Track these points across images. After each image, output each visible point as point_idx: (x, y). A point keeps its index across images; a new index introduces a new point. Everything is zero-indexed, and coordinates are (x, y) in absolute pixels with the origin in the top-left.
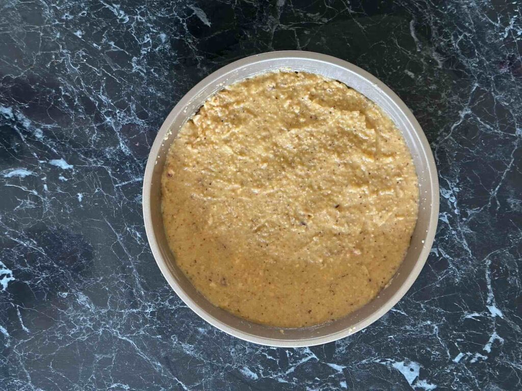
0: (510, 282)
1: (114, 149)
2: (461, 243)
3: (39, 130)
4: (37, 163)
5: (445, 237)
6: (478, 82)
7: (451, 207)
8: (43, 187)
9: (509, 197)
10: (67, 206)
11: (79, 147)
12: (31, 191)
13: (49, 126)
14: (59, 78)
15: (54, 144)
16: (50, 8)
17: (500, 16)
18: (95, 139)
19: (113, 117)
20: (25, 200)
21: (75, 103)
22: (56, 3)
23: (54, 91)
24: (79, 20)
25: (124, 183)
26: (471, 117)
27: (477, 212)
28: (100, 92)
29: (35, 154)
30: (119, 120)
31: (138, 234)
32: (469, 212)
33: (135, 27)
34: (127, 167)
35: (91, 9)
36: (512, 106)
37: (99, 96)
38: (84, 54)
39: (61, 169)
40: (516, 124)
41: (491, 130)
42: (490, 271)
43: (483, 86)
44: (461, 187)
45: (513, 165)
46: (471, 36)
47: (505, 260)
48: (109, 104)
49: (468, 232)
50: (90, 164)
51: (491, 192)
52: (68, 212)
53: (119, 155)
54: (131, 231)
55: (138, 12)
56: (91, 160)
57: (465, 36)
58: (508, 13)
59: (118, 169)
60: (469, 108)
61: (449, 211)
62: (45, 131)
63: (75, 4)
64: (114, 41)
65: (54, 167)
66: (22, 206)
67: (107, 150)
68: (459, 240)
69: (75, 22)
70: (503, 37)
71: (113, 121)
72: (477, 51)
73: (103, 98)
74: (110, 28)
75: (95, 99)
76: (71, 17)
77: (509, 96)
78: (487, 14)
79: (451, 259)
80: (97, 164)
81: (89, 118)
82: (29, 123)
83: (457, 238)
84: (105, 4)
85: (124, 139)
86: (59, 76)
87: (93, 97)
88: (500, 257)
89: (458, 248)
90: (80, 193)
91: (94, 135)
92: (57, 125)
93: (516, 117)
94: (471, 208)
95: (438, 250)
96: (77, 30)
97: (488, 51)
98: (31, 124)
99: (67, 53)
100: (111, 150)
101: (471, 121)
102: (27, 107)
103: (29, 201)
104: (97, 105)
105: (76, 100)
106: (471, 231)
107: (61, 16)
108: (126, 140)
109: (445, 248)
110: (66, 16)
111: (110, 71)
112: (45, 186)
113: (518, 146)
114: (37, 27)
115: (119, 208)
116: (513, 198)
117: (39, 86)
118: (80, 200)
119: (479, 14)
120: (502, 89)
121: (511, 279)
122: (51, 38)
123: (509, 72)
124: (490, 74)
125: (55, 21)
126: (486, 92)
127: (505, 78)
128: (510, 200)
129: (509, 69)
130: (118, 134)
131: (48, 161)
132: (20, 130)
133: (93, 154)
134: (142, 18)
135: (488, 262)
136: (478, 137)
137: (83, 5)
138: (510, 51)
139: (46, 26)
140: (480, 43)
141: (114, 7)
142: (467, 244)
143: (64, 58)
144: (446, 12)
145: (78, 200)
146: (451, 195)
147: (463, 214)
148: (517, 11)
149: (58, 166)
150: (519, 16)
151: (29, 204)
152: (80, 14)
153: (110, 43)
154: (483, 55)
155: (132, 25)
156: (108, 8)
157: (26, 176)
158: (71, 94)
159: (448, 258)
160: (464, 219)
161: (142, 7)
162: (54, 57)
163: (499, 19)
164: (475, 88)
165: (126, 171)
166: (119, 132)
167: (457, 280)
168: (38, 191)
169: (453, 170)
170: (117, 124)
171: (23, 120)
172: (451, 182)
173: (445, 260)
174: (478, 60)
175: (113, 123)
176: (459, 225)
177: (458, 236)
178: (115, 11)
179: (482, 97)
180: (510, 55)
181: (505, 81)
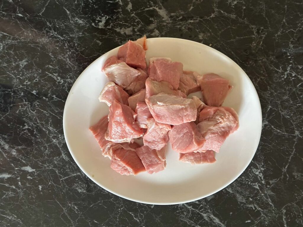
0: (297, 222)
1: (59, 158)
2: (267, 201)
3: (14, 150)
4: (14, 169)
5: (258, 197)
6: (271, 105)
7: (260, 179)
8: (18, 183)
9: (294, 172)
10: (33, 194)
11: (38, 159)
12: (11, 186)
13: (20, 147)
14: (24, 119)
15: (23, 158)
16: (17, 78)
17: (281, 66)
18: (47, 153)
19: (57, 139)
20: (8, 192)
21: (34, 133)
22: (20, 75)
23: (21, 127)
24: (34, 84)
25: (65, 178)
26: (268, 126)
27: (275, 181)
28: (48, 125)
29: (12, 164)
30: (61, 141)
31: (76, 207)
32: (271, 182)
33: (67, 86)
34: (67, 168)
35: (41, 77)
36: (292, 118)
37: (48, 128)
38: (38, 104)
39: (28, 172)
40: (295, 129)
41: (280, 133)
42: (286, 216)
43: (274, 108)
44: (265, 167)
45: (295, 152)
46: (264, 78)
47: (294, 209)
48: (54, 132)
49: (271, 194)
50: (45, 168)
51: (283, 169)
52: (34, 197)
53: (62, 161)
54: (72, 206)
55: (69, 77)
56: (46, 165)
57: (261, 79)
58: (286, 64)
59: (62, 170)
60: (267, 120)
61: (259, 182)
62: (18, 150)
63: (31, 75)
64: (55, 95)
65: (24, 171)
66: (6, 196)
67: (55, 158)
68: (266, 199)
69: (31, 85)
70: (284, 78)
71: (57, 141)
72: (269, 87)
73: (51, 128)
74: (53, 87)
75: (46, 129)
76: (29, 83)
77: (290, 112)
78: (273, 65)
79: (262, 210)
80: (49, 168)
81: (43, 141)
82: (8, 147)
83: (265, 198)
84: (49, 74)
85: (65, 152)
86: (24, 118)
87: (45, 128)
88: (291, 208)
89: (266, 204)
90: (40, 185)
91: (47, 151)
92: (24, 146)
93: (294, 124)
94: (272, 180)
95: (254, 205)
96: (33, 90)
97: (275, 87)
98: (9, 147)
99: (28, 104)
100: (57, 158)
101: (268, 128)
102: (6, 137)
103: (11, 192)
104: (47, 133)
105: (35, 131)
106: (273, 193)
107: (24, 82)
108: (66, 152)
109: (258, 204)
110: (26, 82)
111: (54, 112)
112: (20, 183)
113: (297, 141)
114: (10, 90)
115: (64, 192)
116: (297, 172)
117: (12, 124)
118: (40, 189)
119: (269, 65)
120: (285, 108)
121: (298, 220)
122: (18, 96)
123: (289, 98)
124: (277, 100)
125: (20, 86)
126: (275, 110)
127: (286, 102)
128: (295, 174)
129: (289, 96)
130: (61, 149)
131: (20, 168)
132: (3, 151)
133: (47, 162)
134: (71, 80)
135: (284, 211)
136: (273, 137)
137: (36, 75)
138: (289, 86)
139: (15, 89)
140: (270, 82)
141: (54, 75)
142: (271, 201)
143: (26, 107)
144: (249, 66)
145: (39, 189)
146: (260, 173)
147: (268, 183)
148: (292, 62)
149: (26, 171)
150: (292, 65)
151: (11, 194)
152: (34, 81)
153: (53, 96)
154: (273, 89)
155: (66, 85)
156: (50, 76)
157: (8, 178)
158: (32, 128)
159: (260, 210)
160: (268, 186)
161: (71, 74)
162: (20, 107)
163: (281, 67)
164: (269, 108)
165: (67, 170)
166: (61, 147)
167: (266, 222)
168: (15, 186)
169: (260, 157)
170: (60, 143)
171: (4, 145)
172: (259, 165)
173: (259, 211)
174: (270, 92)
175: (57, 143)
176: (265, 190)
177: (265, 196)
178: (55, 77)
179: (274, 113)
180: (289, 88)
181: (287, 103)
